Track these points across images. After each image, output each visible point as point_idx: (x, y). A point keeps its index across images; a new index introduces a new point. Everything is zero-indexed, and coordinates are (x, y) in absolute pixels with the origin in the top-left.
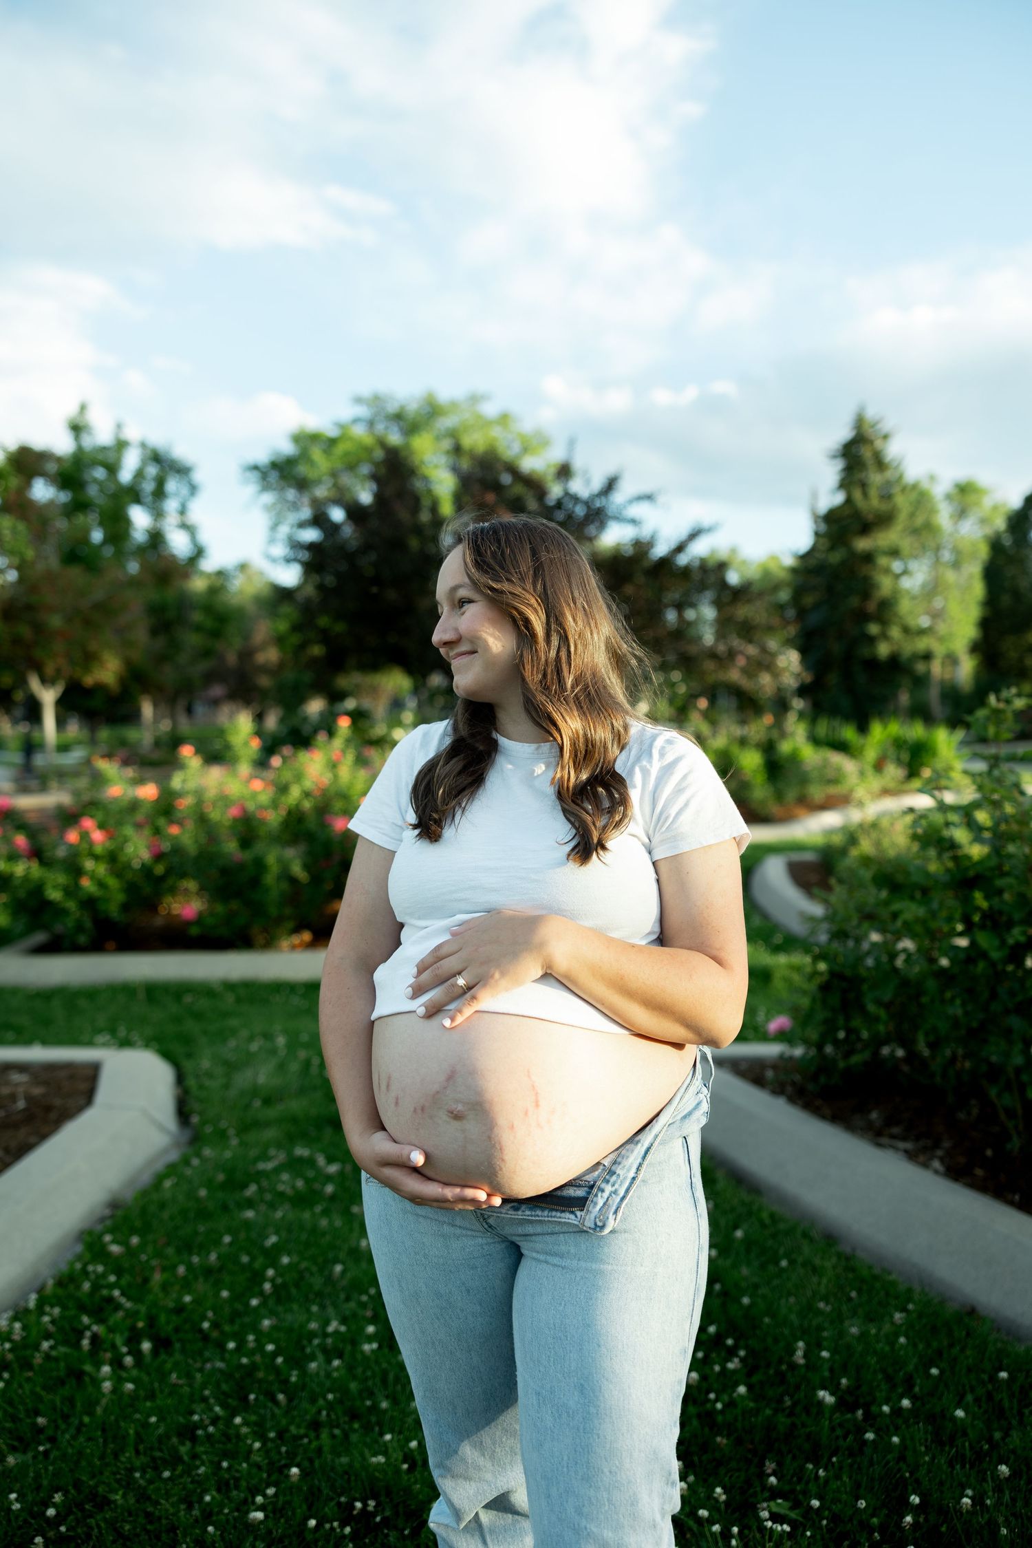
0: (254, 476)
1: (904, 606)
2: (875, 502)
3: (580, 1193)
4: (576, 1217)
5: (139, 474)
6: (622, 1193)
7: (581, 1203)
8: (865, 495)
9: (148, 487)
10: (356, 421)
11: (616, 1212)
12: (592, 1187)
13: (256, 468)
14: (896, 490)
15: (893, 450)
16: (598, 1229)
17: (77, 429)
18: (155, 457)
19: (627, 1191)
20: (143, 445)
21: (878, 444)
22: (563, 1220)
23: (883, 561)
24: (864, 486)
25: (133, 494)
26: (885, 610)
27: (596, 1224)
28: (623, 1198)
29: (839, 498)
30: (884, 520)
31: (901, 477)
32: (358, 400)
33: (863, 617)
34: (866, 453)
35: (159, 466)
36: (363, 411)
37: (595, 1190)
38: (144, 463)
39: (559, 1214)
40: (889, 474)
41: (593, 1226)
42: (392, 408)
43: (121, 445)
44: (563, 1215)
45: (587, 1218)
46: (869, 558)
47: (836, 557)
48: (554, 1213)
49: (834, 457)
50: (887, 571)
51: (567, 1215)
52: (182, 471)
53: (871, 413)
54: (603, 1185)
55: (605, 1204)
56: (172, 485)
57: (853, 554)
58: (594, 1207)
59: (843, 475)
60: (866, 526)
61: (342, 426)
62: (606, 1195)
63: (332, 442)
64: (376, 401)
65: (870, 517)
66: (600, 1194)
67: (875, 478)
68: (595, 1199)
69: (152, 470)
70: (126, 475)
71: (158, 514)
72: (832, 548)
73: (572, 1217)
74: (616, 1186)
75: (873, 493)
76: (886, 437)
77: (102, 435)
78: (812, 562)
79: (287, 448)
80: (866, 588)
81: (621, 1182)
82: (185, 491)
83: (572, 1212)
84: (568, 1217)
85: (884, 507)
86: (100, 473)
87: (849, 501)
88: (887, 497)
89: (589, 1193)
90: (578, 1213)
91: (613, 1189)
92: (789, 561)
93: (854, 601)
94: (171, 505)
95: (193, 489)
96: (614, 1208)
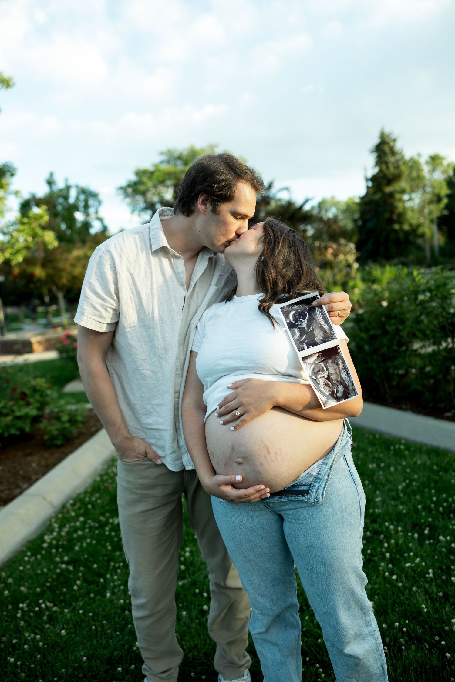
0: (121, 192)
1: (409, 215)
2: (392, 170)
3: (306, 488)
4: (306, 498)
5: (77, 199)
6: (323, 486)
7: (307, 492)
8: (388, 168)
9: (81, 204)
10: (162, 162)
11: (322, 495)
12: (310, 485)
13: (121, 188)
14: (401, 163)
15: (398, 146)
16: (316, 503)
17: (50, 183)
18: (83, 191)
19: (325, 485)
20: (77, 186)
21: (391, 144)
22: (300, 500)
23: (397, 196)
24: (386, 163)
25: (75, 207)
26: (401, 217)
27: (315, 501)
28: (324, 488)
29: (376, 170)
30: (397, 177)
31: (403, 157)
32: (162, 153)
33: (391, 221)
34: (386, 149)
35: (85, 195)
36: (164, 158)
37: (312, 486)
38: (78, 194)
39: (298, 498)
40: (398, 157)
41: (313, 501)
42: (176, 154)
43: (68, 188)
44: (300, 498)
45: (311, 498)
46: (391, 195)
47: (377, 196)
48: (296, 497)
49: (373, 152)
50: (401, 200)
51: (302, 498)
52: (94, 195)
53: (387, 131)
54: (315, 484)
55: (317, 492)
56: (91, 202)
57: (384, 194)
58: (313, 493)
59: (377, 160)
60: (390, 182)
61: (156, 166)
62: (316, 487)
63: (152, 173)
64: (170, 153)
65: (391, 177)
66: (314, 488)
67: (392, 159)
68: (312, 490)
69: (82, 197)
70: (72, 200)
71: (87, 214)
72: (375, 193)
73: (304, 498)
74: (321, 483)
75: (391, 166)
76: (394, 140)
77: (60, 184)
78: (367, 200)
79: (133, 178)
80: (392, 209)
81: (322, 481)
82: (96, 204)
83: (304, 496)
84: (303, 499)
85: (396, 172)
86: (61, 200)
87: (381, 171)
88: (397, 167)
89: (309, 488)
90: (306, 496)
91: (319, 484)
92: (357, 200)
93: (387, 215)
94: (92, 211)
95: (100, 202)
96: (321, 493)
